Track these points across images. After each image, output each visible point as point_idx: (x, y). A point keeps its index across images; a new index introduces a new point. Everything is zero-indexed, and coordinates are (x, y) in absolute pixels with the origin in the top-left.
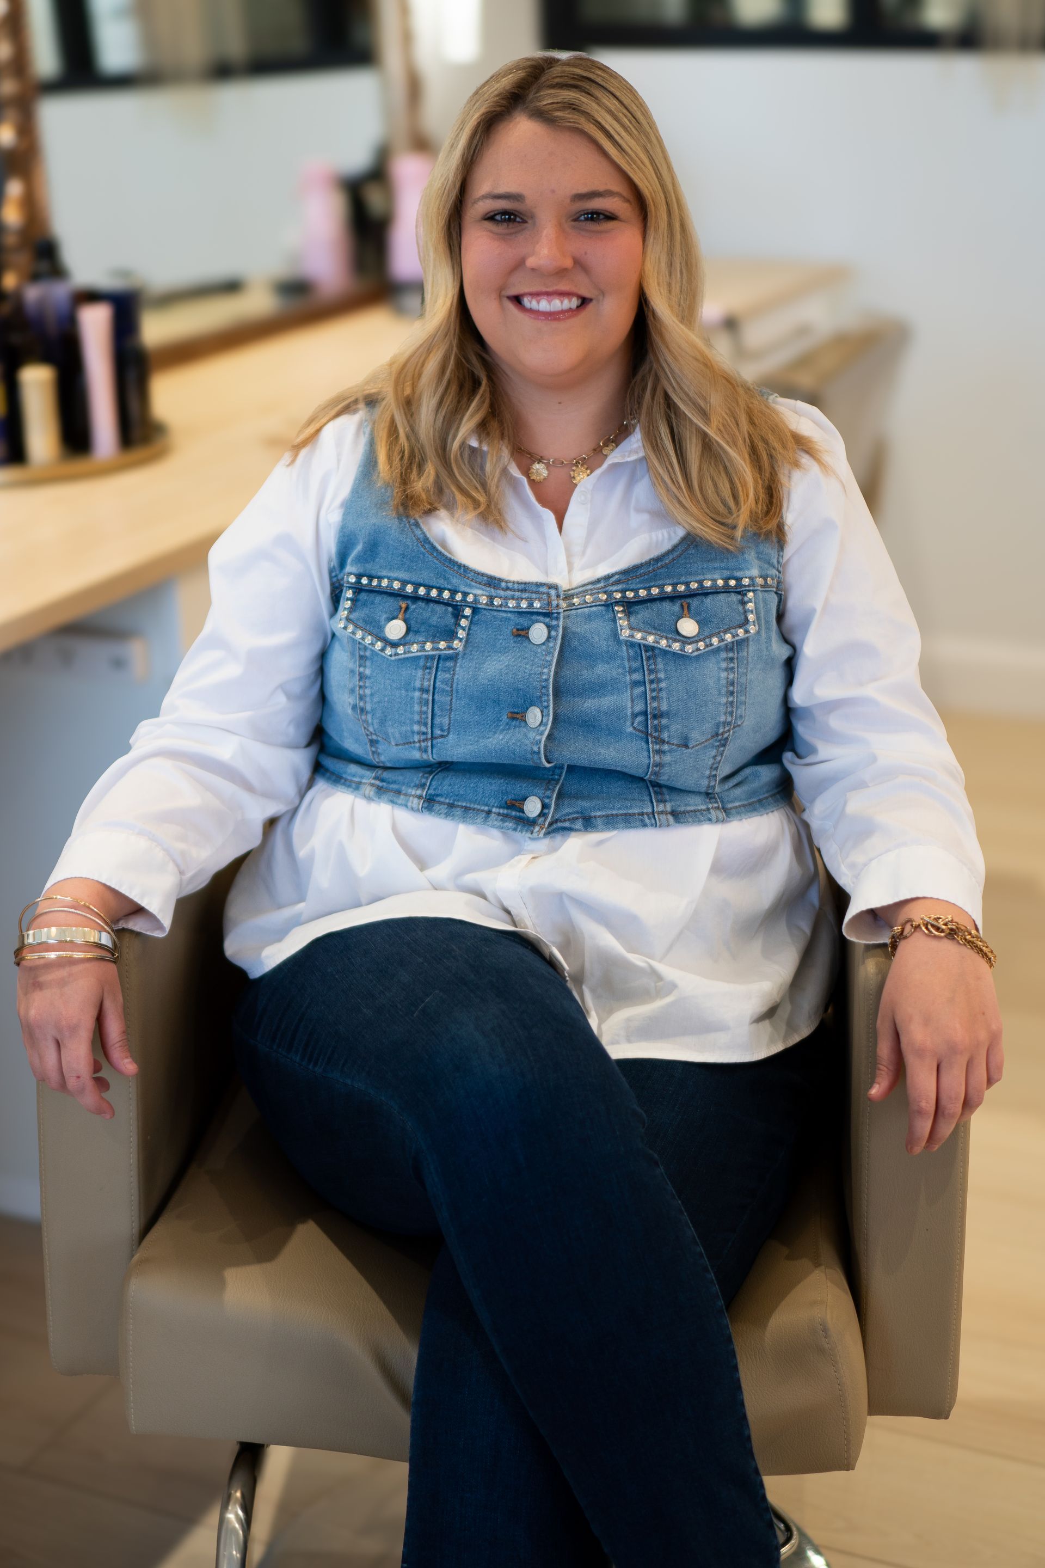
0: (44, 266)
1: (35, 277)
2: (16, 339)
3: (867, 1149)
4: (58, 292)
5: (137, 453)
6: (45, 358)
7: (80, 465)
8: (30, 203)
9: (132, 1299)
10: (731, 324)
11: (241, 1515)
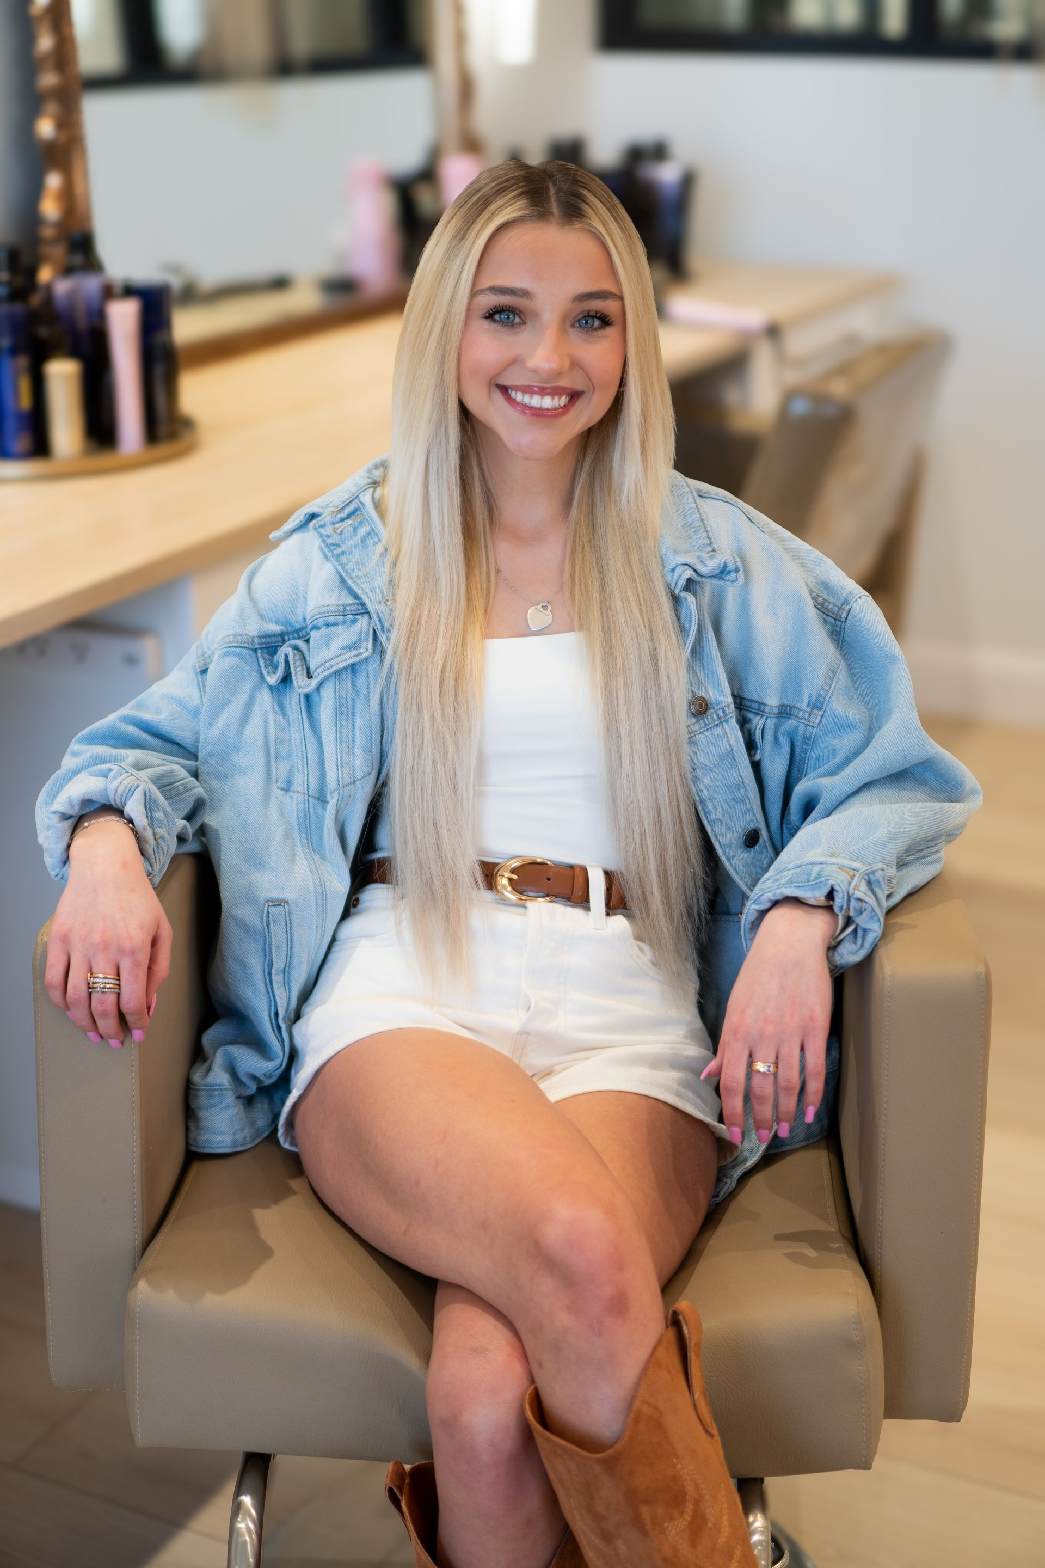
0: (78, 259)
1: (68, 271)
2: (43, 332)
3: (883, 1152)
4: (90, 285)
5: (163, 449)
6: (73, 352)
7: (104, 460)
8: (69, 196)
9: (138, 1309)
10: (773, 332)
11: (251, 1525)
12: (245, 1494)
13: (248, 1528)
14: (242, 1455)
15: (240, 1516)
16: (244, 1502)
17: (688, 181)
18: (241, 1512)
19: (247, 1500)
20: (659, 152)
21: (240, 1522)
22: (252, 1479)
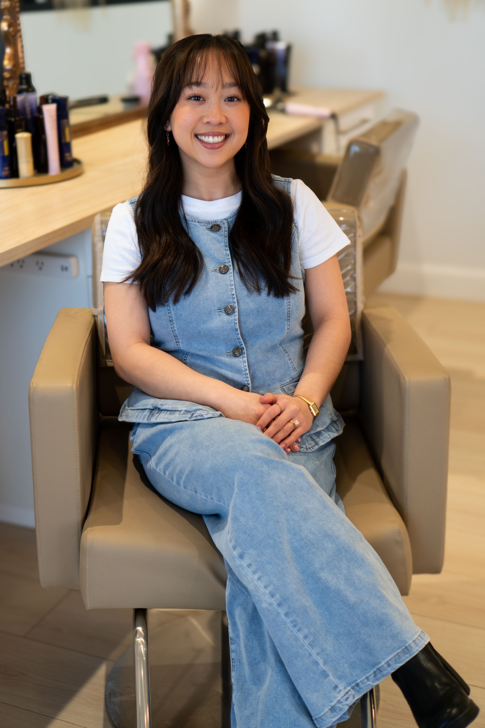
0: (26, 87)
1: (21, 91)
4: (33, 97)
5: (68, 173)
6: (27, 129)
7: (43, 179)
8: (15, 57)
9: (88, 547)
10: (334, 117)
11: (143, 640)
12: (139, 626)
13: (142, 641)
14: (133, 611)
15: (138, 636)
16: (138, 629)
17: (288, 49)
18: (138, 633)
19: (140, 629)
20: (275, 36)
21: (138, 638)
22: (139, 620)
